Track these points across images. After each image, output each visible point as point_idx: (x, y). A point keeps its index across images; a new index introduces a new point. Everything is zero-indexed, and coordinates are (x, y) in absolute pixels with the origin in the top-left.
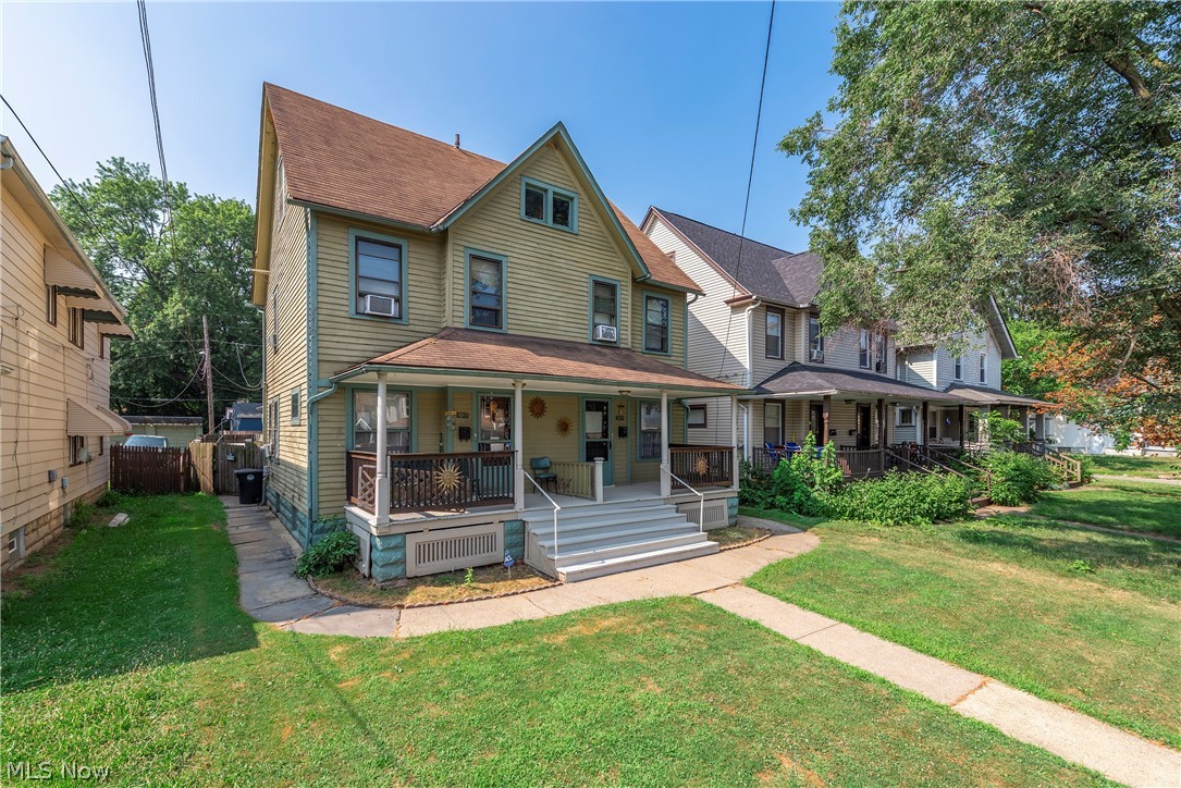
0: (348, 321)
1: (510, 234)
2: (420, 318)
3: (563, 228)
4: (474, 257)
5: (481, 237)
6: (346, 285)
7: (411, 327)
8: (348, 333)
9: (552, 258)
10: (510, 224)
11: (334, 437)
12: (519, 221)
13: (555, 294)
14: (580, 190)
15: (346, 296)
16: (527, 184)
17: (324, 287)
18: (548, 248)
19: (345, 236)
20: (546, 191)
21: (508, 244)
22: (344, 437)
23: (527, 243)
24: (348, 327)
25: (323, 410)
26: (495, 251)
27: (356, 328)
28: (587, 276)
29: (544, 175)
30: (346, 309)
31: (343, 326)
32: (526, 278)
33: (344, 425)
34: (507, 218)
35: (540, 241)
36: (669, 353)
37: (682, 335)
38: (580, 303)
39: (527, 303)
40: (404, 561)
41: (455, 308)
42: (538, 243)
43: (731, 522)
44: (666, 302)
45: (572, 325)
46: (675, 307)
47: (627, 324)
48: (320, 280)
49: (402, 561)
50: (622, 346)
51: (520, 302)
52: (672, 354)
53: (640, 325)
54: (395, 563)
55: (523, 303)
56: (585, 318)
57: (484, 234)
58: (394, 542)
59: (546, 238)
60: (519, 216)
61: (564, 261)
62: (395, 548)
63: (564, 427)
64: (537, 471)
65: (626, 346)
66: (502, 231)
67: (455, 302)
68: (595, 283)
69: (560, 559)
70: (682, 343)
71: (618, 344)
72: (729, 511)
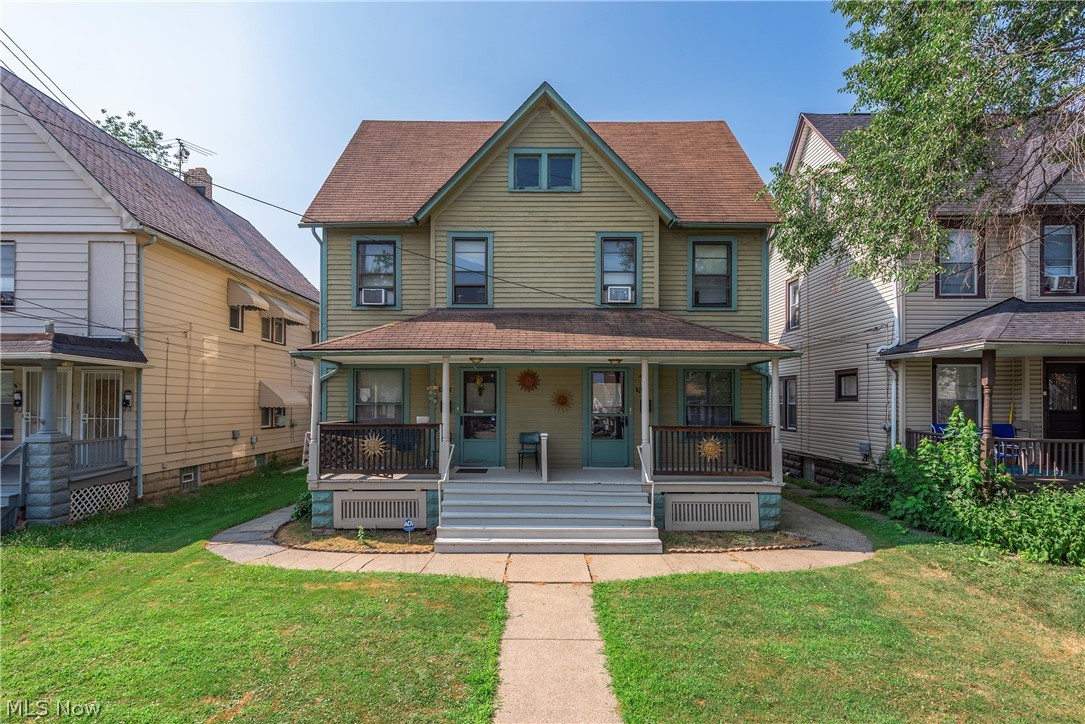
0: (351, 313)
1: (498, 209)
2: (413, 302)
3: (565, 188)
4: (456, 239)
5: (466, 219)
6: (349, 283)
7: (404, 312)
8: (351, 323)
9: (548, 224)
10: (496, 199)
11: (339, 409)
12: (508, 194)
13: (551, 260)
14: (583, 143)
15: (349, 292)
16: (516, 155)
17: (332, 287)
18: (541, 214)
19: (348, 243)
20: (540, 155)
21: (495, 219)
22: (346, 409)
23: (517, 214)
24: (351, 317)
25: (332, 387)
26: (480, 229)
27: (357, 317)
28: (594, 234)
29: (537, 140)
30: (349, 303)
31: (347, 317)
32: (516, 249)
33: (346, 399)
34: (493, 194)
35: (532, 209)
36: (734, 307)
37: (758, 283)
38: (585, 265)
39: (517, 275)
40: (332, 514)
41: (438, 290)
42: (530, 212)
43: (766, 525)
44: (729, 245)
45: (574, 290)
46: (745, 248)
47: (652, 280)
48: (330, 282)
49: (330, 514)
50: (645, 306)
51: (509, 275)
52: (740, 308)
53: (684, 278)
54: (324, 514)
55: (513, 275)
56: (592, 280)
57: (470, 216)
58: (323, 497)
59: (540, 204)
60: (507, 189)
61: (563, 224)
62: (324, 502)
63: (562, 401)
64: (525, 446)
65: (652, 306)
66: (486, 209)
67: (438, 285)
68: (605, 240)
69: (441, 530)
70: (758, 293)
71: (638, 305)
72: (762, 510)
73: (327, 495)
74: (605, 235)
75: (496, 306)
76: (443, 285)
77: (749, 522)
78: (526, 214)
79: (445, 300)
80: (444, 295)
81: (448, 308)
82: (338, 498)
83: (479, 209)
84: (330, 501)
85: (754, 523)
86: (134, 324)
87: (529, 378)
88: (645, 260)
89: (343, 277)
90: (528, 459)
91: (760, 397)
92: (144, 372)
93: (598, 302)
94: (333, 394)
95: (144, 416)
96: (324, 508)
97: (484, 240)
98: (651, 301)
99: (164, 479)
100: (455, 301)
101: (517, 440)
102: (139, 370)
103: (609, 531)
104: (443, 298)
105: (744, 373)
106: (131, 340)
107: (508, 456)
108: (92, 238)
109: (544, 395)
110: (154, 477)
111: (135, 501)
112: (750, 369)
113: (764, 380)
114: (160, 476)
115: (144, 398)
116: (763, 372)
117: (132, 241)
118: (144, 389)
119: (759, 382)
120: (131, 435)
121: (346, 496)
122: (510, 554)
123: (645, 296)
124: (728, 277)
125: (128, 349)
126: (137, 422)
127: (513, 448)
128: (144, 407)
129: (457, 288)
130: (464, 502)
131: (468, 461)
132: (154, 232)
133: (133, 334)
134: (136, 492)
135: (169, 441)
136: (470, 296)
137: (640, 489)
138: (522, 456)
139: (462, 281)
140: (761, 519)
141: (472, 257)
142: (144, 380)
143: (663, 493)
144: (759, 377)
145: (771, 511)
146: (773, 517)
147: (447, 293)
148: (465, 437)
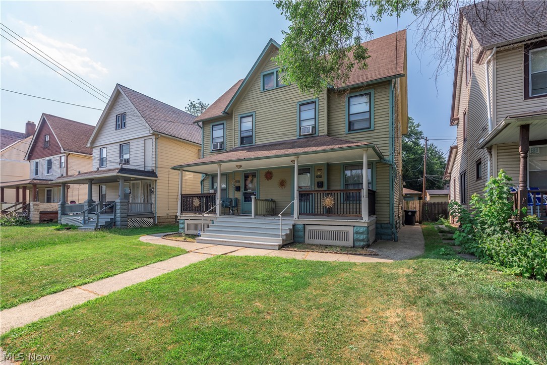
0: (210, 154)
1: (256, 101)
4: (241, 118)
5: (245, 108)
6: (210, 142)
9: (277, 103)
10: (256, 97)
12: (260, 94)
13: (278, 119)
15: (210, 146)
16: (263, 75)
17: (205, 145)
18: (274, 99)
19: (210, 126)
20: (273, 73)
21: (256, 106)
23: (264, 101)
26: (250, 111)
28: (296, 104)
29: (272, 66)
30: (210, 150)
32: (264, 117)
33: (209, 188)
34: (255, 95)
35: (270, 98)
36: (372, 128)
37: (387, 112)
38: (292, 119)
41: (235, 140)
42: (269, 99)
43: (357, 244)
44: (369, 94)
45: (288, 131)
46: (379, 94)
48: (204, 143)
49: (184, 228)
50: (320, 134)
51: (261, 129)
52: (376, 128)
53: (344, 117)
54: (182, 228)
55: (263, 129)
56: (295, 126)
57: (246, 106)
58: (182, 221)
59: (273, 95)
60: (260, 92)
61: (283, 102)
62: (182, 223)
63: (283, 184)
65: (323, 134)
66: (253, 102)
67: (235, 138)
68: (301, 105)
69: (202, 235)
70: (387, 118)
71: (317, 134)
72: (355, 235)
74: (301, 103)
75: (256, 144)
76: (237, 138)
77: (348, 242)
78: (268, 101)
80: (237, 142)
81: (239, 147)
82: (186, 222)
83: (250, 103)
84: (184, 223)
85: (350, 243)
86: (154, 165)
87: (269, 174)
88: (320, 111)
89: (208, 140)
92: (158, 181)
93: (298, 136)
95: (157, 196)
96: (182, 226)
97: (252, 115)
98: (323, 131)
99: (168, 219)
100: (242, 143)
102: (156, 180)
104: (238, 145)
105: (378, 164)
106: (154, 170)
108: (145, 138)
109: (275, 181)
110: (163, 217)
111: (155, 225)
114: (166, 217)
115: (157, 190)
116: (388, 162)
117: (153, 137)
118: (157, 187)
119: (388, 168)
120: (154, 202)
121: (188, 222)
123: (320, 129)
124: (369, 112)
125: (153, 174)
126: (155, 198)
128: (157, 193)
129: (242, 138)
131: (246, 212)
132: (159, 133)
133: (154, 168)
134: (155, 221)
135: (170, 205)
136: (246, 141)
139: (244, 135)
140: (354, 240)
141: (247, 124)
142: (157, 184)
143: (304, 224)
145: (360, 236)
146: (362, 240)
147: (239, 141)
148: (245, 201)
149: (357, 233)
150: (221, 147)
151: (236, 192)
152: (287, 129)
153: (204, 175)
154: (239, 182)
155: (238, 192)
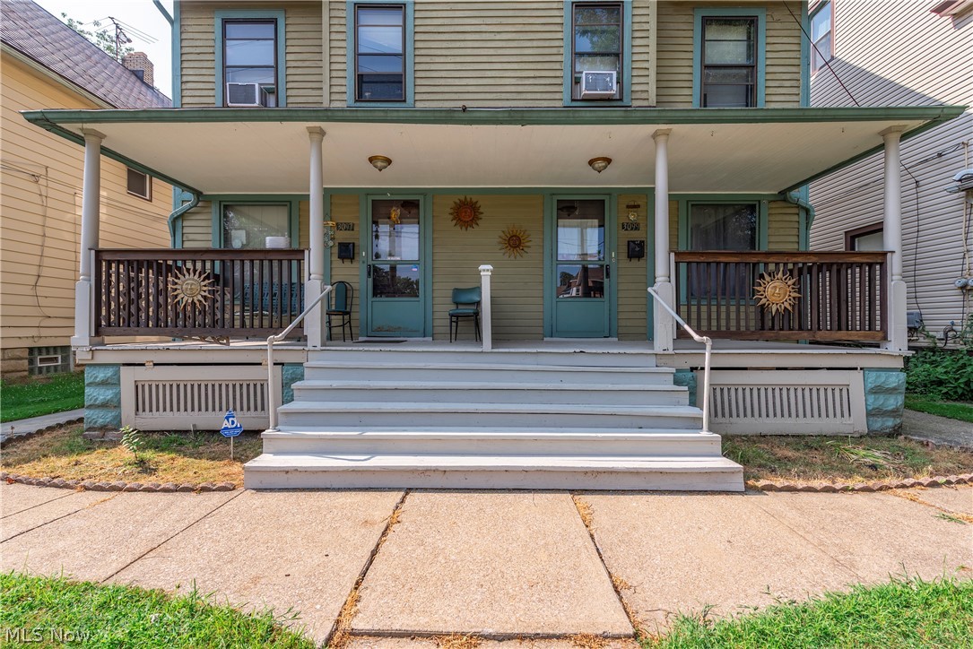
4: (360, 7)
15: (212, 92)
17: (188, 85)
19: (209, 21)
36: (761, 104)
37: (795, 76)
38: (547, 44)
39: (448, 59)
40: (118, 406)
41: (334, 81)
43: (878, 424)
45: (531, 81)
46: (777, 26)
47: (645, 65)
48: (185, 79)
49: (115, 404)
50: (636, 103)
51: (437, 59)
53: (689, 70)
54: (104, 405)
55: (442, 60)
56: (557, 66)
58: (102, 375)
62: (104, 383)
63: (514, 242)
64: (460, 307)
65: (645, 103)
67: (334, 74)
68: (578, 6)
69: (271, 439)
70: (795, 91)
71: (626, 102)
72: (871, 398)
73: (109, 372)
75: (419, 105)
76: (341, 74)
77: (846, 420)
79: (344, 97)
80: (343, 89)
82: (128, 377)
84: (114, 382)
85: (857, 421)
87: (467, 209)
88: (636, 34)
89: (204, 72)
90: (464, 323)
91: (795, 239)
93: (567, 97)
94: (191, 237)
96: (104, 395)
97: (401, 7)
98: (644, 96)
100: (360, 97)
101: (450, 300)
103: (617, 440)
104: (344, 95)
105: (773, 205)
107: (437, 323)
109: (489, 232)
112: (785, 200)
113: (803, 214)
116: (802, 202)
121: (140, 374)
122: (409, 490)
123: (635, 88)
124: (751, 68)
127: (443, 308)
129: (361, 80)
130: (335, 384)
131: (379, 329)
137: (653, 360)
138: (455, 318)
139: (370, 68)
140: (869, 414)
141: (382, 32)
143: (692, 369)
144: (796, 211)
145: (886, 400)
146: (893, 411)
147: (348, 85)
148: (375, 295)
149: (876, 390)
150: (264, 102)
151: (337, 262)
152: (531, 74)
153: (189, 196)
154: (350, 227)
155: (347, 263)
